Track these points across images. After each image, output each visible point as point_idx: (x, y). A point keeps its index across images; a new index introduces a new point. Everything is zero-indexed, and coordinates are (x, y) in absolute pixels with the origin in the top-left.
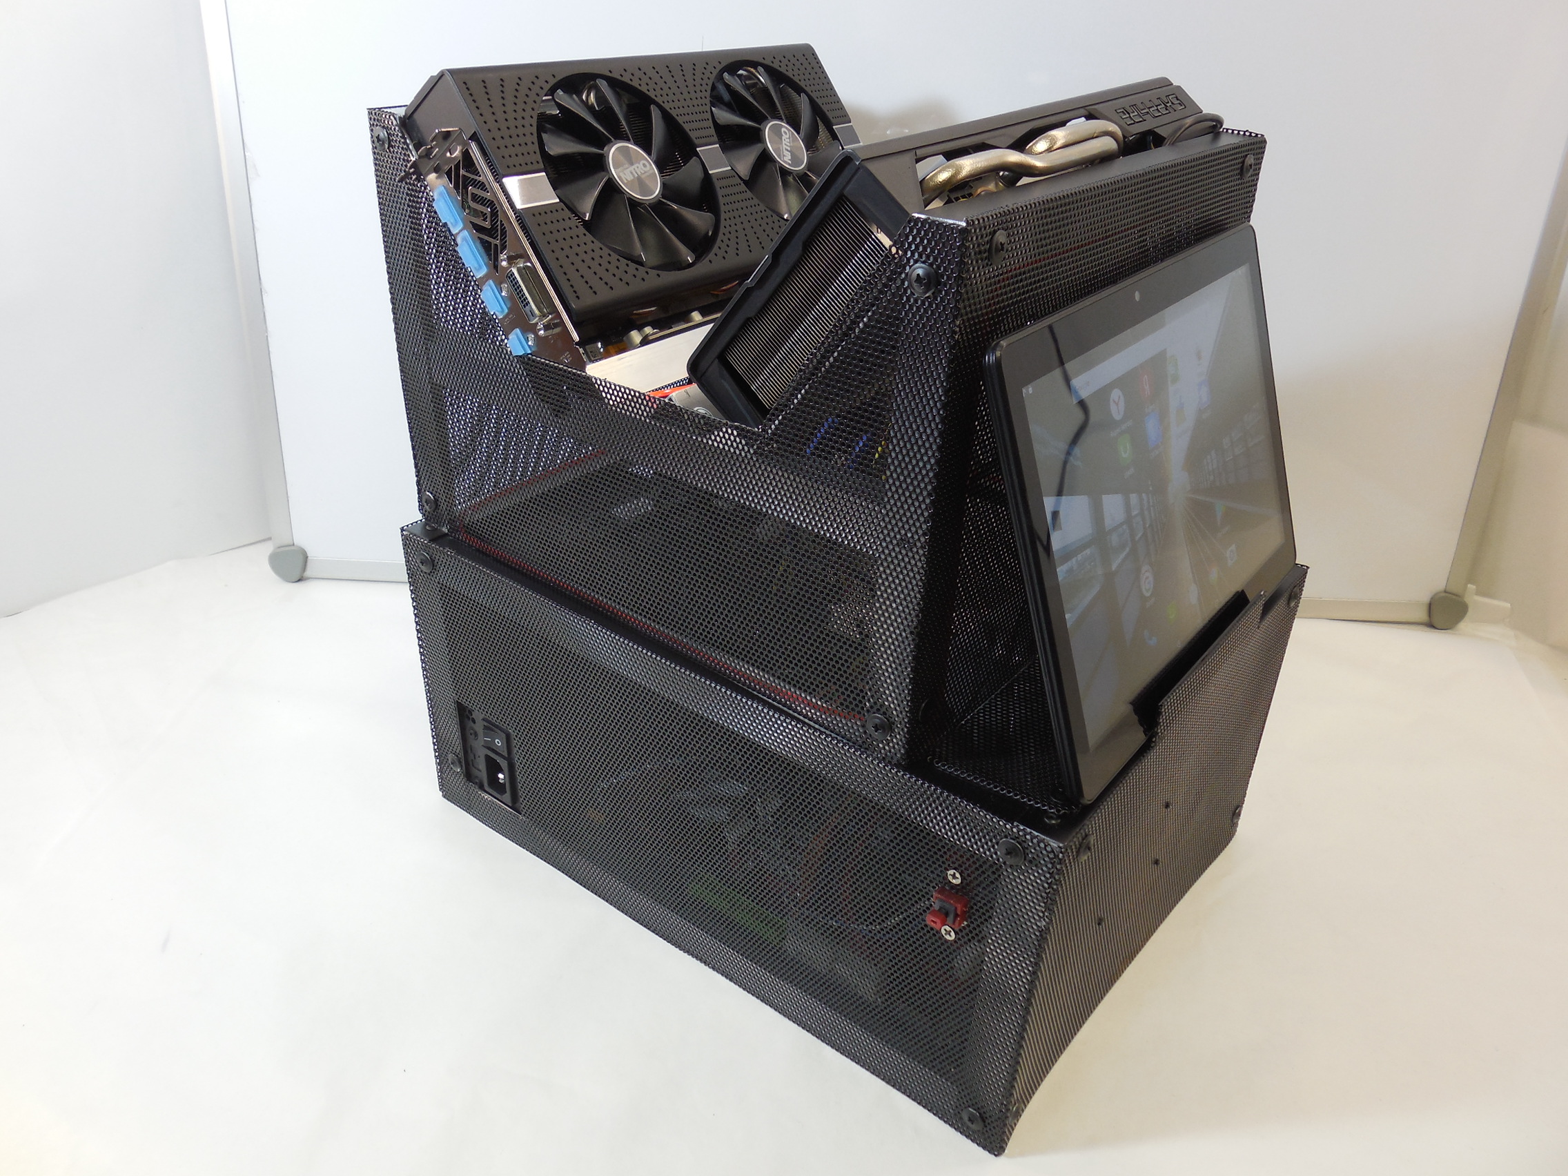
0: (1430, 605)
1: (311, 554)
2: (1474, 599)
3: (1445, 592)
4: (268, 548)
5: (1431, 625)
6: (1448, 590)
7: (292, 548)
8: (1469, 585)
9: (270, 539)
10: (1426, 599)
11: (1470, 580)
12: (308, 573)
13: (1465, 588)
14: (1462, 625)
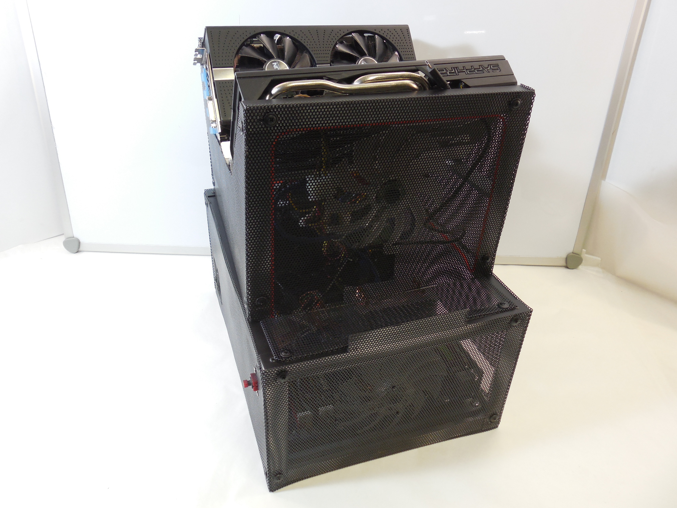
0: (566, 259)
1: (81, 241)
2: (585, 256)
3: (573, 253)
4: (63, 239)
5: (567, 267)
6: (574, 252)
7: (73, 238)
8: (583, 250)
9: (63, 234)
10: (564, 256)
11: (584, 247)
12: (81, 249)
13: (581, 251)
14: (580, 267)
